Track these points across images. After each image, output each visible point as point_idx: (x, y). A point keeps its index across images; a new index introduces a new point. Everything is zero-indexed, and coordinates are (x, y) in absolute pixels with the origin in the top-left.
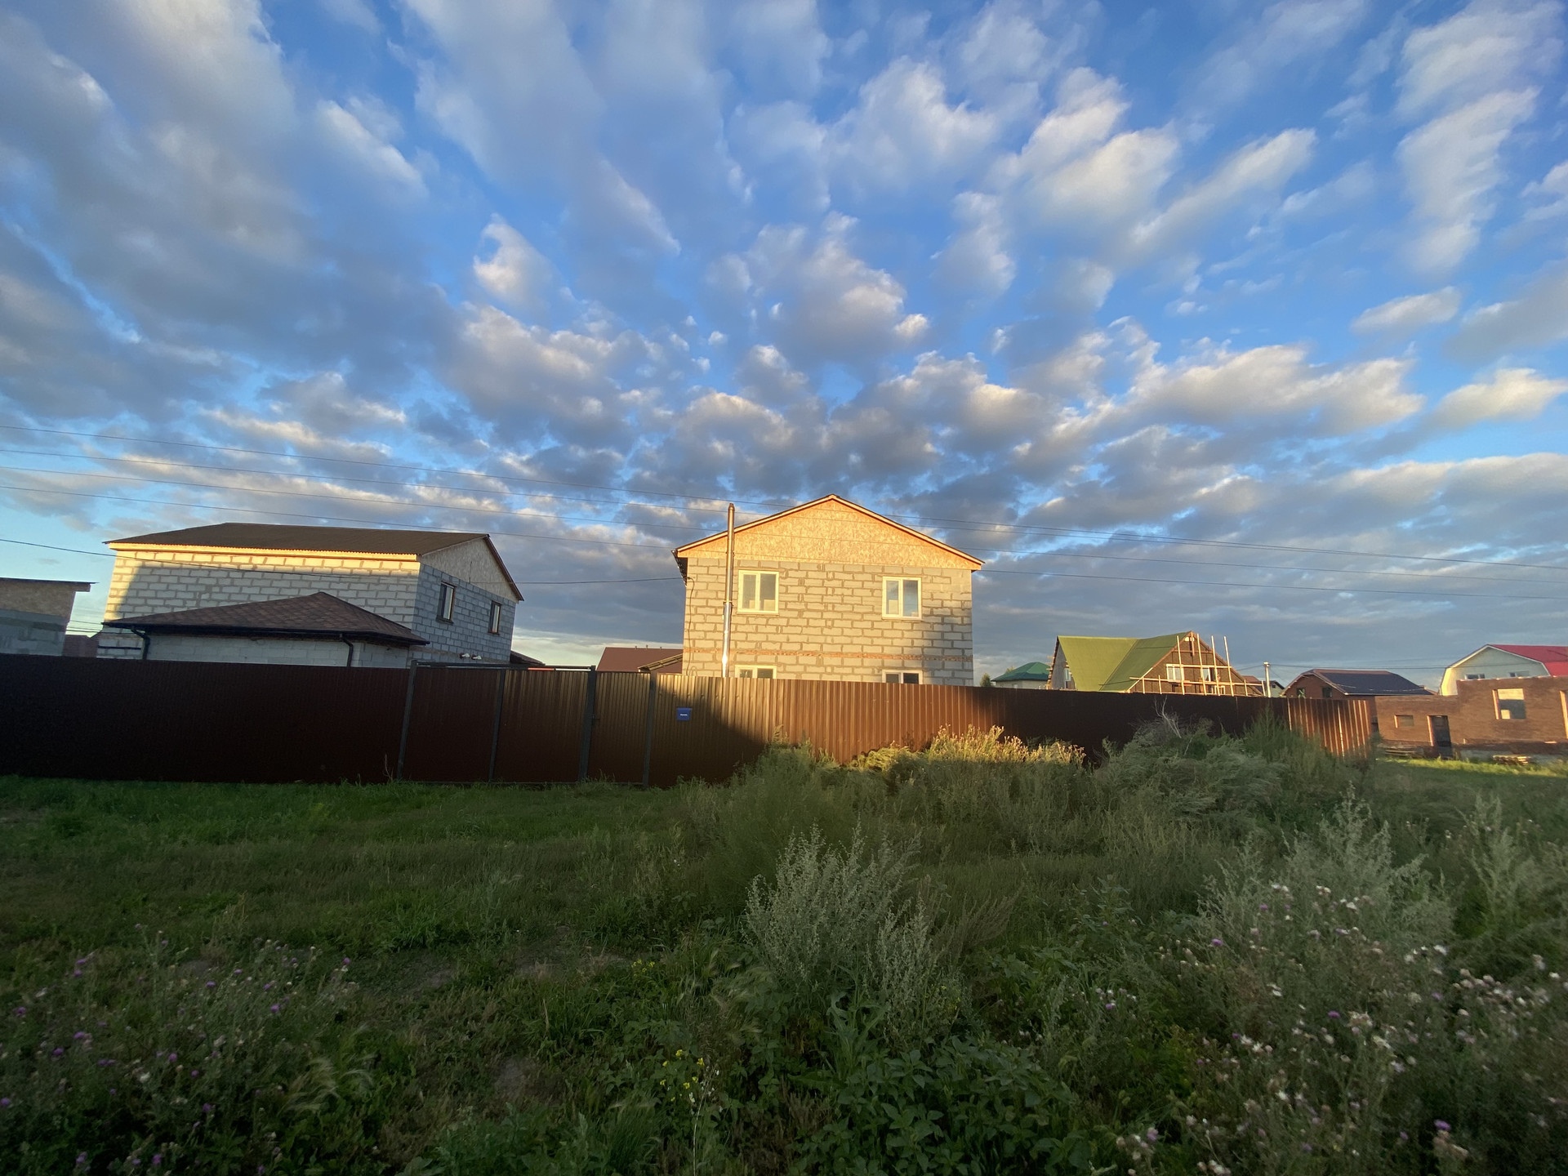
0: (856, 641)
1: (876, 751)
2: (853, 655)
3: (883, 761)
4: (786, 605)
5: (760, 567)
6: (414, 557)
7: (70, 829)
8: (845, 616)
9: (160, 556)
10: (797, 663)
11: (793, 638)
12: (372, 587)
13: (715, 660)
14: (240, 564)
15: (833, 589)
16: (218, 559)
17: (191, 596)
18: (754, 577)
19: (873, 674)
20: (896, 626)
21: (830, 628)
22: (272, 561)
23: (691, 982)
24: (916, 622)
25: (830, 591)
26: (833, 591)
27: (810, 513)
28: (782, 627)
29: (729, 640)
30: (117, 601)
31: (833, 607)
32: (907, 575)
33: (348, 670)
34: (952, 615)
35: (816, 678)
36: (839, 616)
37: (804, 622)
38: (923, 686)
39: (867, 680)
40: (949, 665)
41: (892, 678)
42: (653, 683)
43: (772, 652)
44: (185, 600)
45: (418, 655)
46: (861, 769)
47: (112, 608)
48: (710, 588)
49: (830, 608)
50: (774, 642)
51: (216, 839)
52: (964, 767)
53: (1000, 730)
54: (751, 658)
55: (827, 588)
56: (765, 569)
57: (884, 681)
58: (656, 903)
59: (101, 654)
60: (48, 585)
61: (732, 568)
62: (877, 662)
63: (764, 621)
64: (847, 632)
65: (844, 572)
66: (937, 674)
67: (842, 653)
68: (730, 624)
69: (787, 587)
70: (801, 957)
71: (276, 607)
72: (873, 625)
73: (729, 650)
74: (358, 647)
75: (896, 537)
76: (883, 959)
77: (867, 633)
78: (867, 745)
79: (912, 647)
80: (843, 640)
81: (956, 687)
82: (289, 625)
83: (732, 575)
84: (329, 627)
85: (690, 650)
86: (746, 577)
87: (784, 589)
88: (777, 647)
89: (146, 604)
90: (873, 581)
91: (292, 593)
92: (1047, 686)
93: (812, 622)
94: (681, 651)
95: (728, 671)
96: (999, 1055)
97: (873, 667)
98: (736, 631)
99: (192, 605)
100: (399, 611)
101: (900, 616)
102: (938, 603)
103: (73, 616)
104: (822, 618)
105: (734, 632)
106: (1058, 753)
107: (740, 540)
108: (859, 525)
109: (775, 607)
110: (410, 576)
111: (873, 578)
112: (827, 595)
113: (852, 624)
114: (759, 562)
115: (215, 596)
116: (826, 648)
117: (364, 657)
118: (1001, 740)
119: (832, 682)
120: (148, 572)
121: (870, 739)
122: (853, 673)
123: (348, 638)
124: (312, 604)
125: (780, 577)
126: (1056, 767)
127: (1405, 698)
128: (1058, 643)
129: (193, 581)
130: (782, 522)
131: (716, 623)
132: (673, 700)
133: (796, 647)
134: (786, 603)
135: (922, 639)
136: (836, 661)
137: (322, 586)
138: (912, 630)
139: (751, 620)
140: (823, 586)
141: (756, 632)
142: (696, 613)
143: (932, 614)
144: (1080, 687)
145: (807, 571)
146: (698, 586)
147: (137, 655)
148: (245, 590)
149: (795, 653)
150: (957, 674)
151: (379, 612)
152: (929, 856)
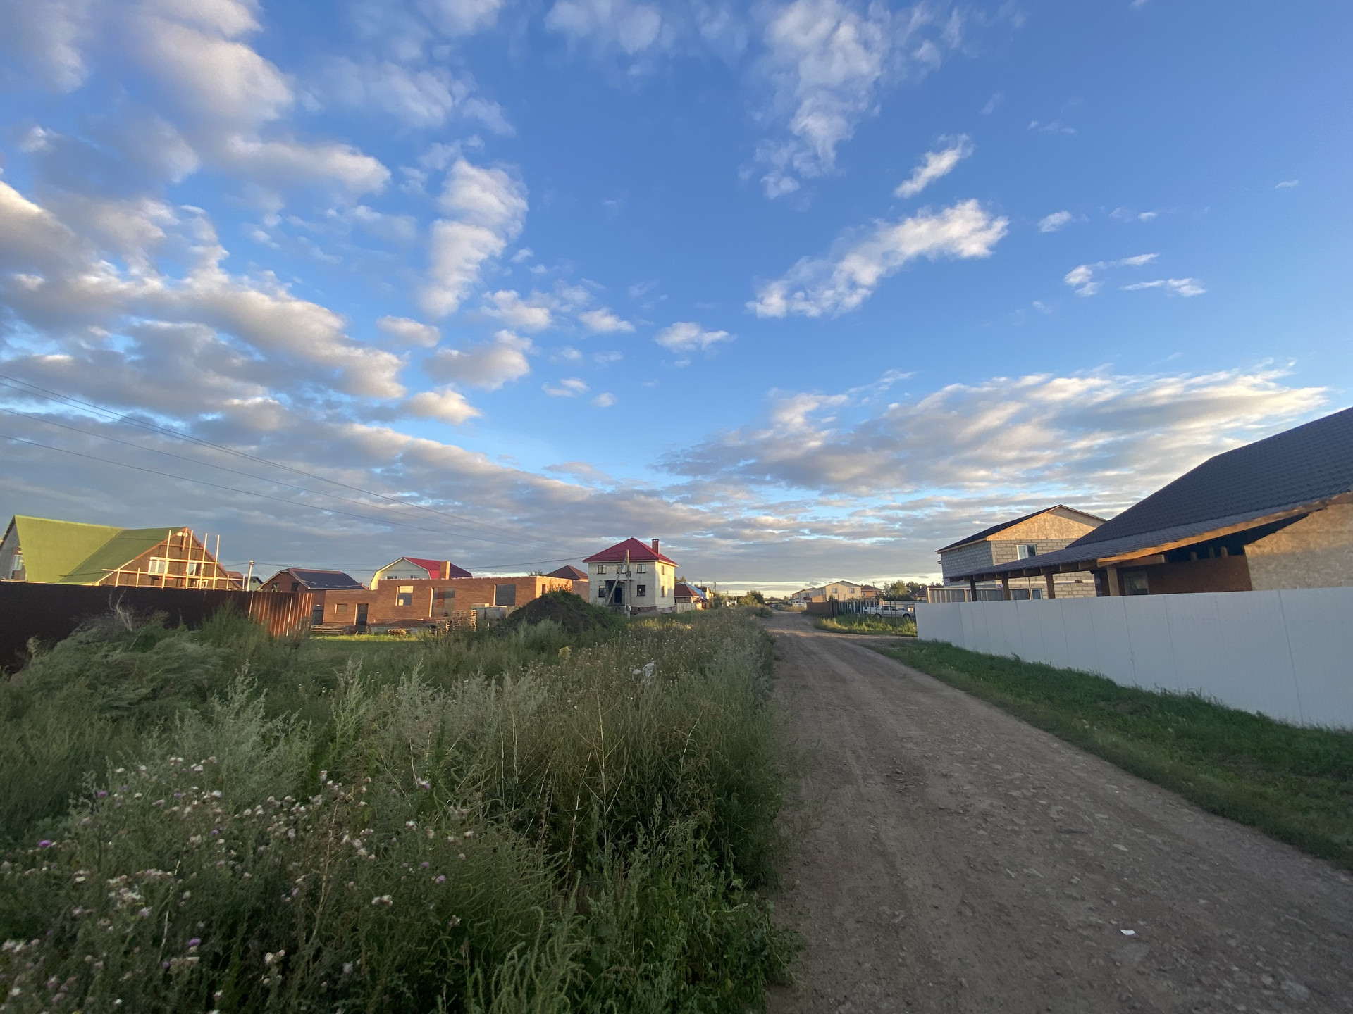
127: (345, 592)
128: (13, 524)
144: (31, 578)
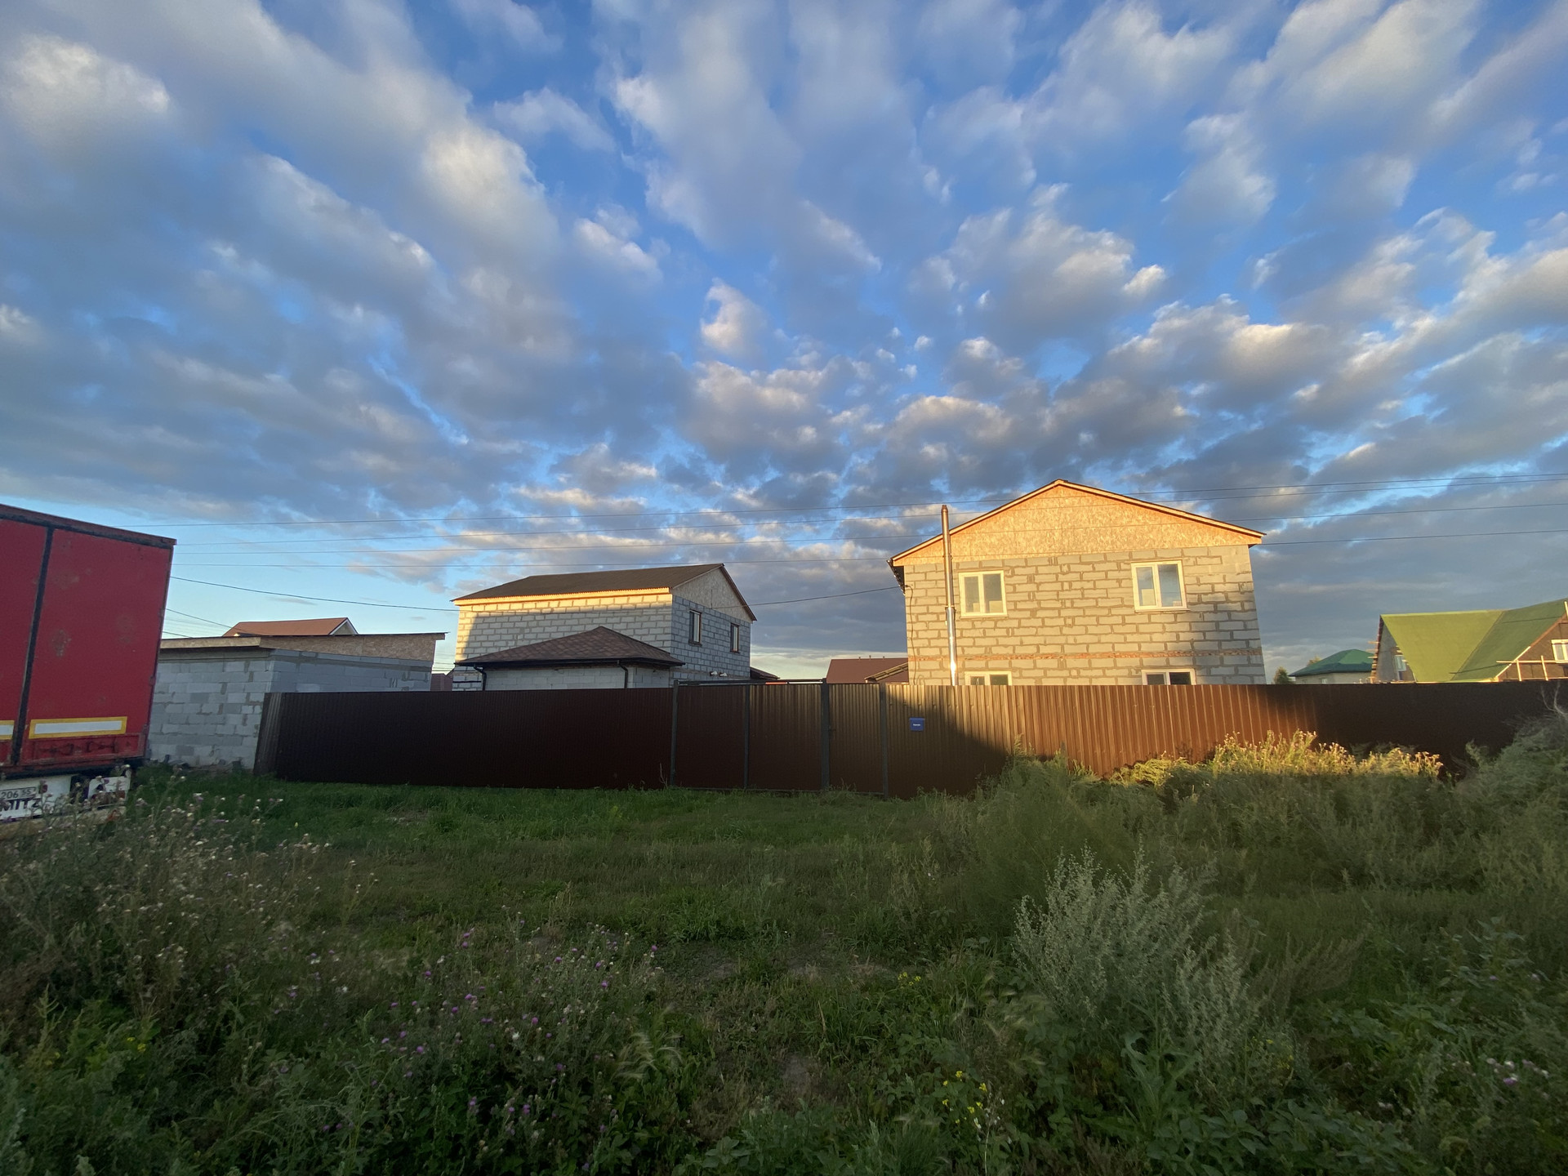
0: (1104, 639)
1: (1143, 763)
2: (1103, 655)
3: (1154, 774)
4: (1015, 605)
5: (981, 568)
6: (667, 590)
7: (446, 826)
8: (1088, 612)
9: (489, 608)
10: (1035, 667)
11: (1026, 640)
12: (638, 619)
13: (942, 668)
14: (541, 609)
15: (1070, 583)
16: (527, 606)
17: (510, 637)
18: (976, 579)
19: (1130, 676)
20: (1154, 618)
21: (1070, 626)
22: (564, 604)
23: (962, 1002)
24: (1181, 612)
25: (1066, 586)
26: (1070, 586)
27: (1033, 504)
28: (1013, 628)
29: (955, 647)
30: (463, 645)
31: (1072, 603)
32: (1162, 559)
33: (625, 691)
34: (1227, 601)
35: (1060, 683)
36: (1081, 612)
37: (1038, 623)
38: (1198, 687)
39: (1122, 682)
40: (1228, 660)
41: (1155, 679)
42: (883, 693)
43: (1005, 657)
44: (507, 641)
45: (677, 675)
46: (1126, 783)
47: (460, 651)
48: (929, 594)
49: (1068, 604)
50: (1006, 646)
51: (543, 835)
52: (1264, 782)
53: (1311, 736)
54: (982, 664)
55: (1062, 583)
56: (988, 569)
57: (1145, 682)
58: (914, 916)
59: (455, 688)
60: (417, 638)
61: (951, 572)
62: (1135, 662)
63: (992, 624)
64: (1092, 630)
65: (1082, 563)
66: (1214, 671)
67: (1088, 654)
68: (955, 629)
69: (1014, 586)
70: (1086, 991)
71: (569, 642)
72: (1124, 619)
73: (956, 657)
74: (631, 670)
75: (1141, 516)
76: (1186, 1001)
77: (1117, 629)
78: (1132, 756)
79: (1178, 641)
80: (1088, 639)
81: (1243, 687)
82: (580, 655)
83: (952, 579)
84: (609, 655)
85: (915, 658)
86: (967, 580)
87: (1011, 589)
88: (1010, 651)
89: (481, 647)
90: (1119, 569)
91: (579, 629)
92: (1372, 679)
93: (1048, 622)
94: (906, 660)
95: (957, 679)
96: (1353, 1127)
97: (1129, 668)
98: (962, 637)
99: (512, 644)
100: (659, 638)
101: (1159, 606)
102: (1207, 588)
103: (436, 659)
104: (1059, 617)
105: (960, 638)
106: (1397, 762)
107: (957, 541)
108: (1094, 510)
109: (1003, 609)
110: (665, 607)
111: (1119, 566)
112: (1063, 590)
113: (1098, 620)
114: (980, 563)
115: (527, 636)
116: (1068, 650)
117: (638, 680)
118: (1314, 746)
119: (1080, 687)
120: (481, 621)
121: (1135, 749)
122: (1105, 676)
123: (623, 663)
124: (595, 637)
125: (1005, 576)
126: (1398, 782)
128: (1382, 624)
129: (511, 625)
130: (1002, 518)
131: (939, 630)
132: (905, 709)
133: (1033, 650)
134: (1015, 603)
135: (1190, 631)
136: (1082, 662)
137: (600, 622)
138: (1175, 622)
139: (978, 624)
140: (1057, 581)
141: (985, 636)
142: (918, 621)
143: (1200, 602)
144: (1421, 678)
145: (1037, 567)
146: (916, 593)
147: (477, 687)
148: (547, 629)
149: (1031, 656)
150: (1242, 670)
151: (645, 639)
152: (1229, 885)
